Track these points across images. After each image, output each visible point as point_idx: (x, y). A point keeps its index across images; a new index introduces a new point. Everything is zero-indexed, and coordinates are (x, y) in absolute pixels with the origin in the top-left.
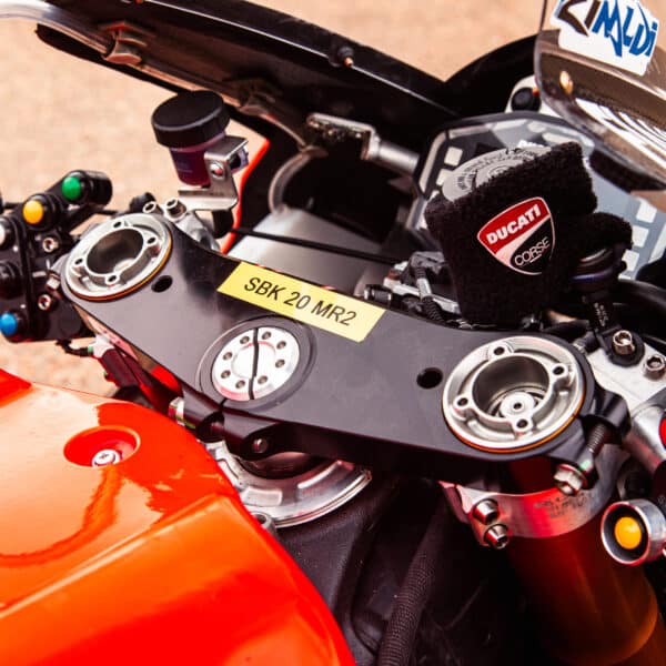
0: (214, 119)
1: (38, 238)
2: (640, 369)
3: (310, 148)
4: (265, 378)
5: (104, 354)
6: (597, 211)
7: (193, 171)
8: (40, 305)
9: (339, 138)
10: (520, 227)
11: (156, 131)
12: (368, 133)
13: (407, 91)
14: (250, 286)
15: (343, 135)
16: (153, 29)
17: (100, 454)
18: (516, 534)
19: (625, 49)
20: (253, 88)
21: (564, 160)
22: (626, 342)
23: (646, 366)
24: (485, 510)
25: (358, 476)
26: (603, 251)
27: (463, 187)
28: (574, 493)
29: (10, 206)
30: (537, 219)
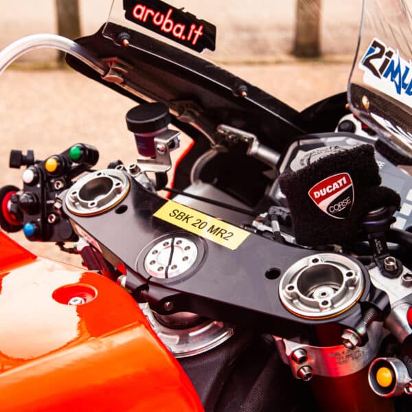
0: (162, 118)
1: (52, 181)
2: (399, 280)
3: (217, 146)
4: (175, 266)
5: (83, 249)
6: (381, 185)
7: (147, 148)
8: (49, 220)
9: (235, 140)
10: (334, 189)
11: (128, 123)
12: (252, 139)
13: (277, 115)
14: (173, 214)
15: (238, 139)
16: (132, 64)
17: (73, 299)
18: (317, 373)
19: (403, 91)
20: (187, 106)
21: (363, 153)
22: (392, 263)
23: (403, 278)
24: (299, 355)
25: (225, 331)
26: (382, 209)
27: (303, 164)
28: (353, 347)
29: (38, 162)
30: (344, 186)
